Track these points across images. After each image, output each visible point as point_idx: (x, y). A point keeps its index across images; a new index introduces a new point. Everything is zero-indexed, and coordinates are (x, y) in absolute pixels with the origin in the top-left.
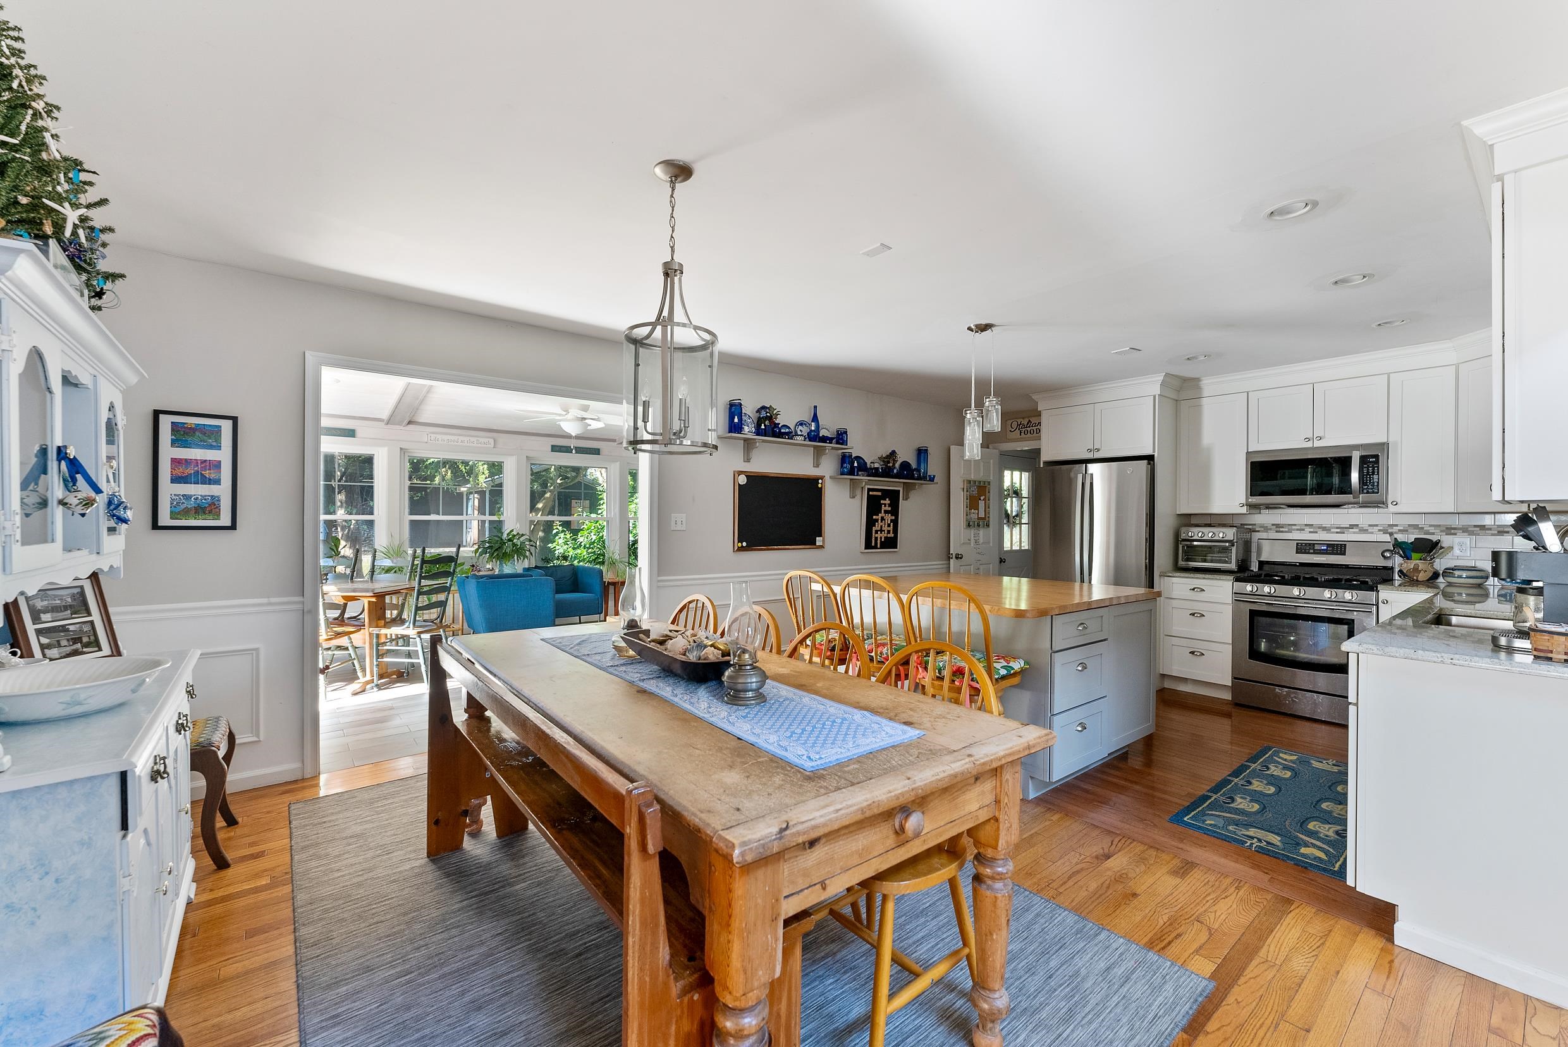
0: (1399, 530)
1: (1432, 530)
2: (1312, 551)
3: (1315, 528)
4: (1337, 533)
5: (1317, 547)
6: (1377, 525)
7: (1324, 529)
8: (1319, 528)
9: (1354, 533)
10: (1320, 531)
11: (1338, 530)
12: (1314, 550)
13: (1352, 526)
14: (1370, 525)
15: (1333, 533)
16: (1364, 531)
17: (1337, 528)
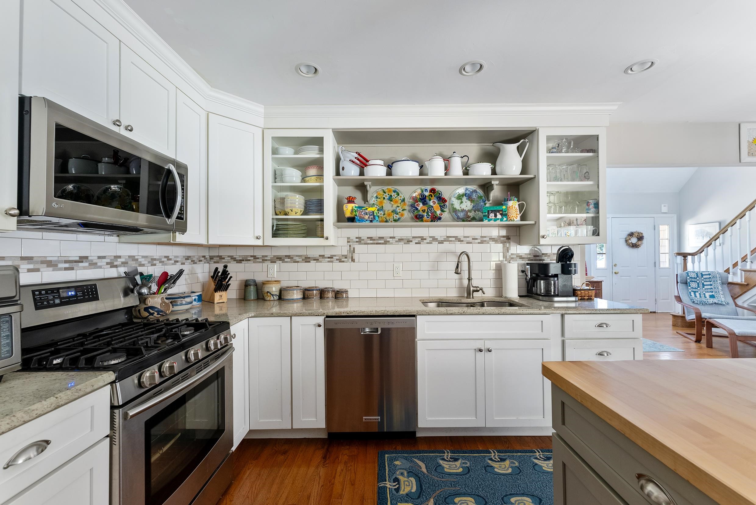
0: (123, 263)
1: (143, 261)
2: (57, 301)
3: (37, 262)
4: (66, 269)
5: (63, 294)
6: (104, 257)
7: (51, 264)
8: (42, 262)
9: (84, 268)
10: (43, 268)
11: (67, 265)
12: (61, 298)
13: (82, 259)
14: (99, 257)
15: (60, 269)
16: (93, 265)
17: (66, 262)
